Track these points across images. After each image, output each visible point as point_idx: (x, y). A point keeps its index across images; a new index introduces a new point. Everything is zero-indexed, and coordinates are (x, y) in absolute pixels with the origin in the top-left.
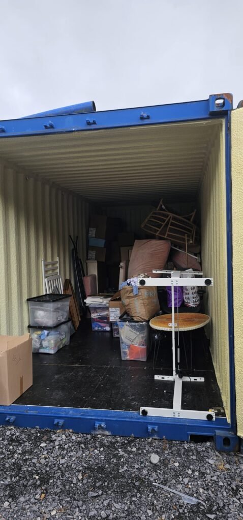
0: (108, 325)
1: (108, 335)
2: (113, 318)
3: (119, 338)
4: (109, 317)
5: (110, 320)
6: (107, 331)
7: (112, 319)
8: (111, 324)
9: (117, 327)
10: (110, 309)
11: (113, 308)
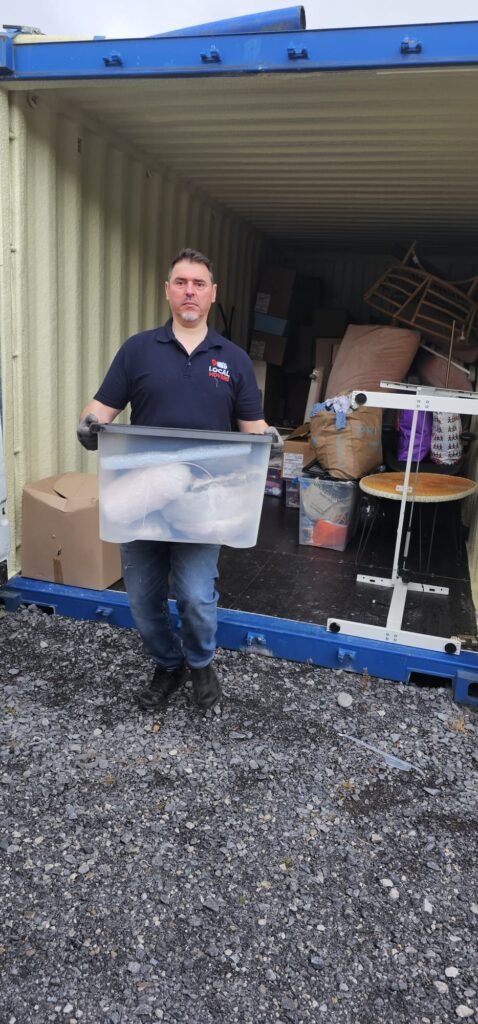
0: (278, 485)
1: (275, 502)
2: (289, 472)
3: (298, 509)
4: (280, 471)
5: (284, 476)
6: (275, 496)
7: (286, 474)
8: (284, 483)
9: (295, 490)
10: (285, 454)
11: (291, 455)
